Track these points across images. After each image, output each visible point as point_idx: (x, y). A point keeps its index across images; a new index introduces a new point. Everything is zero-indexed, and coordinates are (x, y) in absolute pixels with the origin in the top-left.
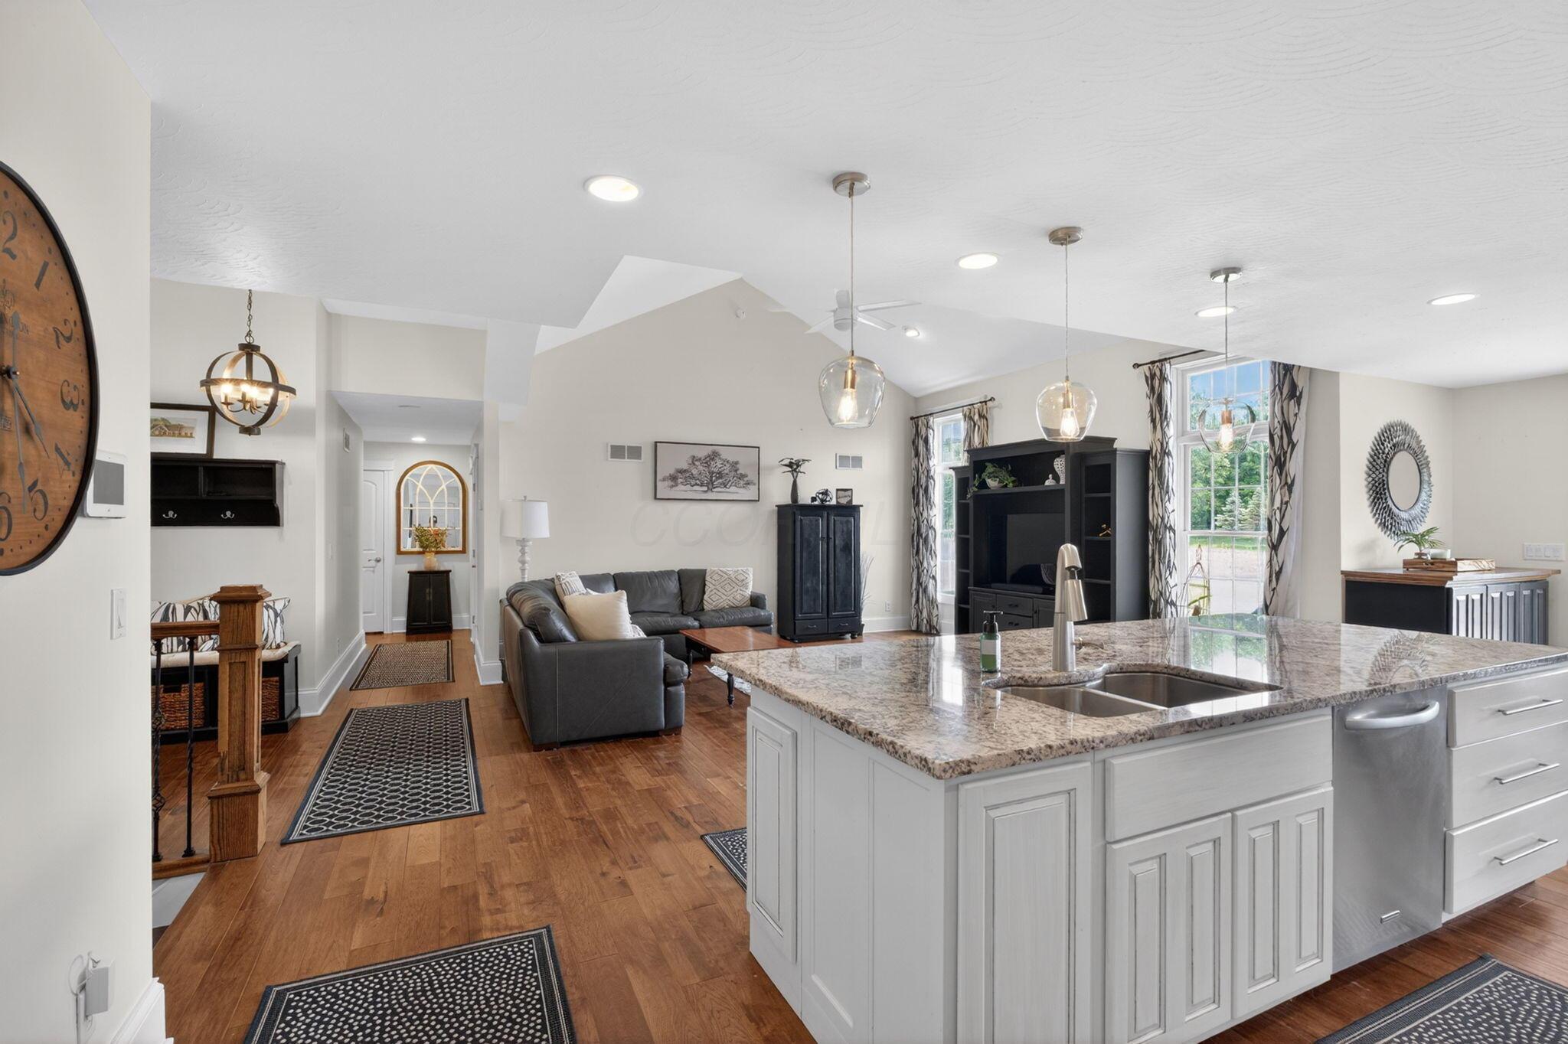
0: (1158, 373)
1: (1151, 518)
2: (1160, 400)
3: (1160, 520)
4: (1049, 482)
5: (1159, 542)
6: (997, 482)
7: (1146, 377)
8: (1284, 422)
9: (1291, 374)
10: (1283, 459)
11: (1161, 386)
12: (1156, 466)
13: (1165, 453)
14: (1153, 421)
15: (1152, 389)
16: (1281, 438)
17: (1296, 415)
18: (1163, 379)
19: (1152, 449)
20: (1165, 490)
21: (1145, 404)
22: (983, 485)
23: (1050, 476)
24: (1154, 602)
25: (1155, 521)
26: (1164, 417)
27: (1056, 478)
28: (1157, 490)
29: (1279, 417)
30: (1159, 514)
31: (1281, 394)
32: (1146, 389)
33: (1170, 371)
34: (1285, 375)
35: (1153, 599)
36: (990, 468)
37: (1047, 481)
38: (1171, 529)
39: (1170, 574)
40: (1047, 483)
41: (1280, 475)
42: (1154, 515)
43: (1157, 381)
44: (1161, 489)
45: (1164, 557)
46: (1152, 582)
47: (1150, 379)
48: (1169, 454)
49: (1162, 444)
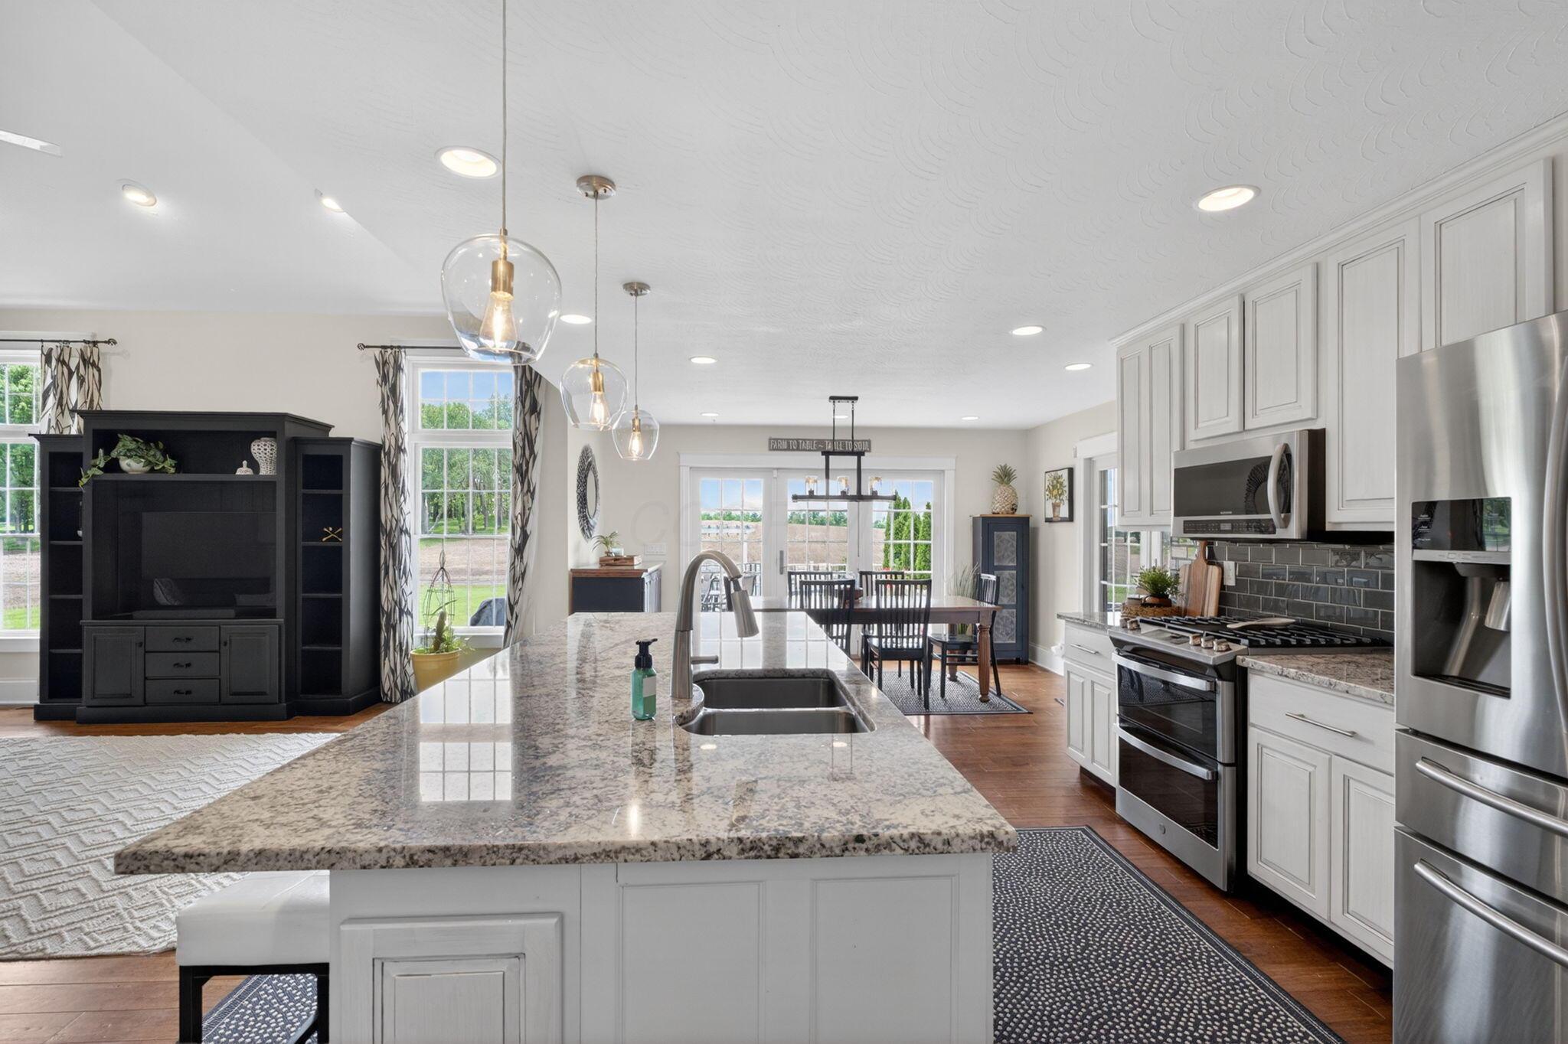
0: (392, 361)
1: (383, 521)
2: (394, 391)
3: (394, 522)
4: (244, 471)
5: (394, 548)
6: (142, 464)
7: (377, 362)
8: (526, 433)
9: (532, 391)
10: (524, 468)
11: (395, 375)
12: (389, 463)
13: (400, 449)
14: (385, 412)
15: (385, 378)
16: (523, 448)
17: (537, 429)
18: (398, 368)
19: (384, 442)
20: (399, 490)
21: (376, 393)
22: (113, 466)
23: (245, 463)
24: (387, 613)
25: (389, 523)
26: (399, 410)
27: (254, 465)
28: (391, 490)
29: (522, 428)
30: (393, 516)
31: (524, 407)
32: (376, 375)
33: (407, 360)
34: (527, 391)
35: (386, 609)
36: (126, 442)
37: (239, 470)
38: (407, 532)
39: (406, 582)
40: (241, 472)
41: (522, 483)
42: (386, 516)
43: (391, 371)
44: (396, 488)
45: (400, 563)
46: (384, 592)
47: (382, 365)
48: (404, 451)
49: (397, 441)
